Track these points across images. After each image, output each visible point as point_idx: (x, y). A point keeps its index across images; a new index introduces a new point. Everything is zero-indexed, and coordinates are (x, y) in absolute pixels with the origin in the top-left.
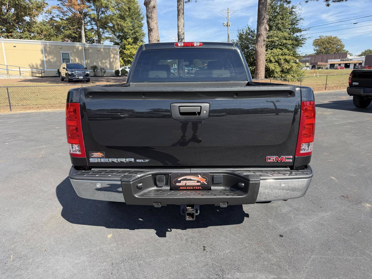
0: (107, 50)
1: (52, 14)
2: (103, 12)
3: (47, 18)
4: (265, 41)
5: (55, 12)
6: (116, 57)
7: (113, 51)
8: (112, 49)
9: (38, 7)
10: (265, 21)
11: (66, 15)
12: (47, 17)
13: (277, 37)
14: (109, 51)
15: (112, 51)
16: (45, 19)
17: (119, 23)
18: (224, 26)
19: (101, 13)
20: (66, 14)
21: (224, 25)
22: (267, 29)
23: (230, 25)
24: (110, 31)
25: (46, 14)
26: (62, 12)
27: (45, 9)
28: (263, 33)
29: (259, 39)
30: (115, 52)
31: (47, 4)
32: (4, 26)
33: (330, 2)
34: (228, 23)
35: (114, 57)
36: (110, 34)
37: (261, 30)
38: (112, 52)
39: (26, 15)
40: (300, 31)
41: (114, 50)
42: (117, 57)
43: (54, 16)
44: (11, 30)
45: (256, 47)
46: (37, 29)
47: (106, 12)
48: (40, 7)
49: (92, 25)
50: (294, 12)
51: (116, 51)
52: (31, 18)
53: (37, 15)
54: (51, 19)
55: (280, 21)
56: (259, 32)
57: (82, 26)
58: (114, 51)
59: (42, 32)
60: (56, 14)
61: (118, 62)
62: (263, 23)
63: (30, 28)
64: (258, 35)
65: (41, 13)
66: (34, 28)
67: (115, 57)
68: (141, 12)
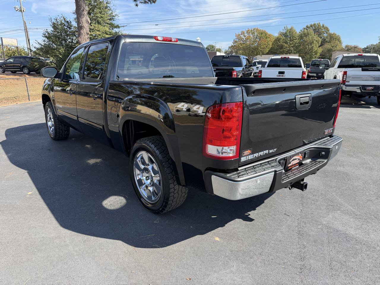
4: (88, 34)
10: (86, 13)
13: (99, 31)
18: (17, 11)
21: (16, 9)
22: (89, 22)
23: (25, 11)
28: (85, 25)
29: (82, 31)
33: (138, 3)
34: (21, 7)
37: (82, 22)
40: (118, 27)
45: (80, 40)
50: (109, 7)
55: (99, 15)
56: (81, 23)
62: (83, 15)
64: (80, 28)
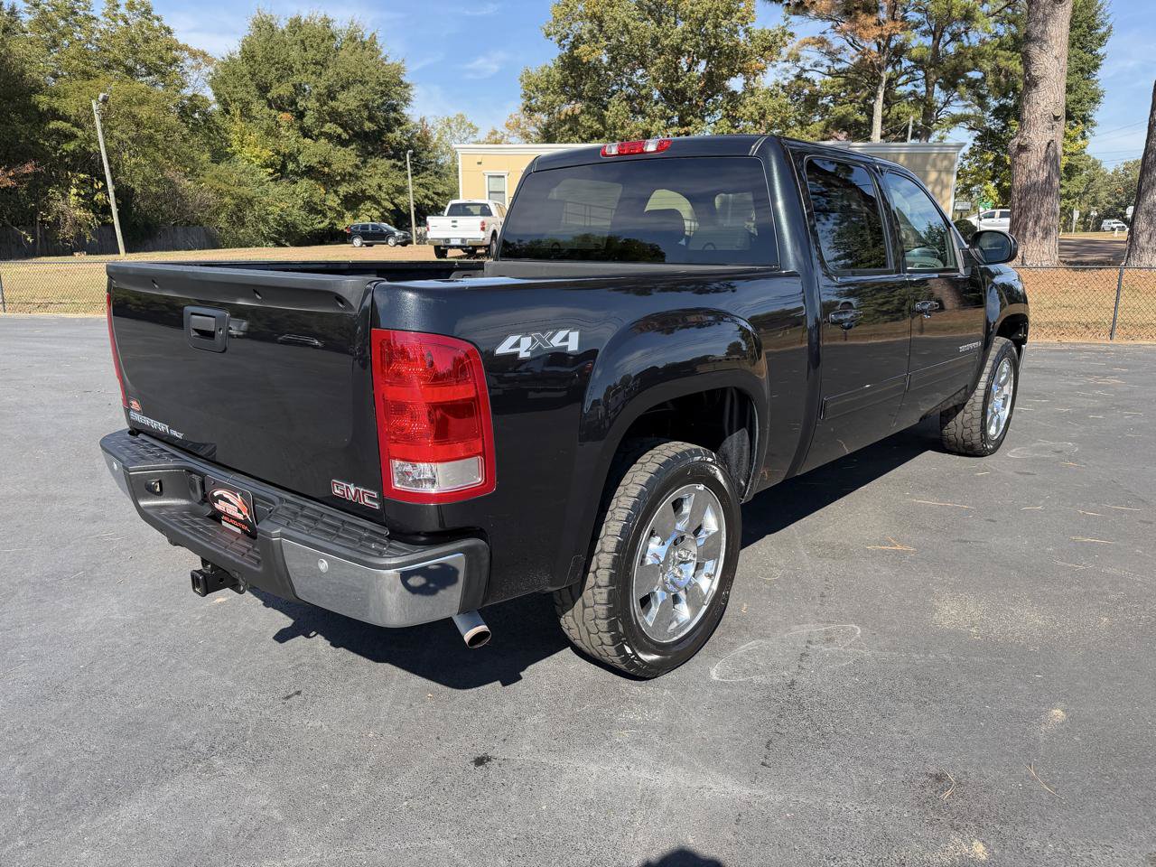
0: (918, 160)
1: (800, 64)
2: (955, 37)
3: (787, 75)
5: (811, 55)
6: (945, 181)
7: (939, 163)
8: (935, 155)
9: (765, 49)
11: (840, 60)
12: (788, 71)
14: (925, 162)
15: (934, 160)
16: (780, 79)
17: (1003, 64)
19: (948, 37)
20: (839, 56)
24: (968, 94)
25: (787, 65)
26: (829, 53)
27: (785, 51)
30: (946, 163)
31: (792, 35)
32: (676, 109)
35: (938, 181)
36: (966, 106)
38: (934, 166)
39: (732, 74)
41: (941, 156)
42: (948, 181)
43: (807, 67)
44: (689, 119)
46: (752, 109)
47: (966, 34)
48: (770, 47)
49: (915, 82)
51: (950, 159)
52: (748, 79)
53: (762, 70)
54: (798, 77)
57: (880, 88)
58: (942, 161)
59: (763, 116)
60: (811, 62)
61: (949, 198)
63: (735, 108)
65: (774, 63)
66: (745, 107)
67: (942, 182)
68: (1100, 18)
